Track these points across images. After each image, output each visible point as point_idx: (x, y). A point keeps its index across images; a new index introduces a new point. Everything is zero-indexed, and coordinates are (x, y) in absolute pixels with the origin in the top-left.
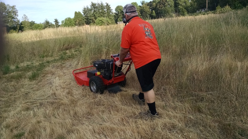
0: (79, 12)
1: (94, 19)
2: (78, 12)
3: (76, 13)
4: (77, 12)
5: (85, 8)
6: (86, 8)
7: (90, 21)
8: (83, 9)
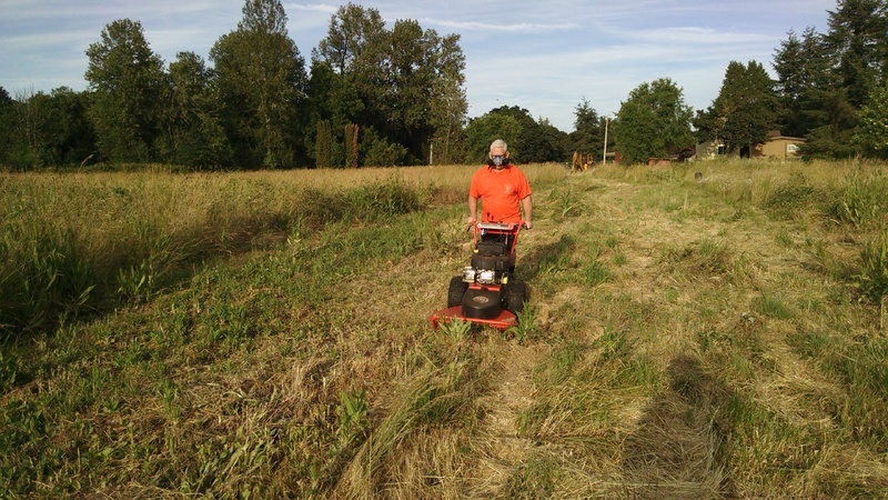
0: (752, 65)
1: (845, 105)
2: (746, 65)
3: (734, 69)
4: (742, 67)
5: (792, 46)
6: (802, 40)
7: (812, 113)
8: (781, 49)
